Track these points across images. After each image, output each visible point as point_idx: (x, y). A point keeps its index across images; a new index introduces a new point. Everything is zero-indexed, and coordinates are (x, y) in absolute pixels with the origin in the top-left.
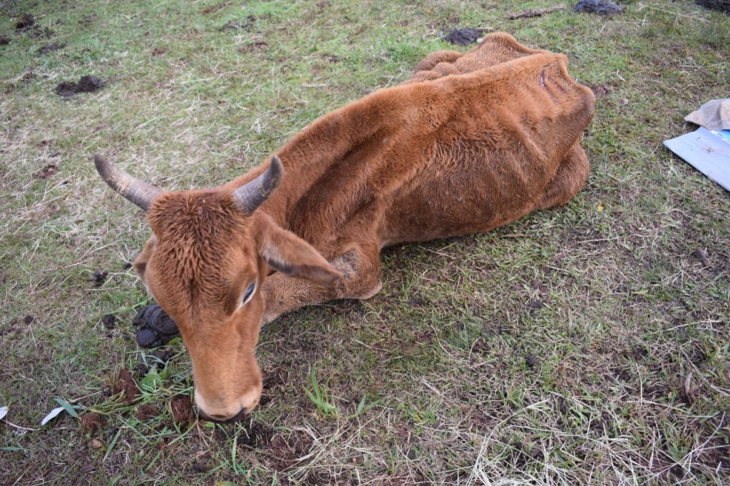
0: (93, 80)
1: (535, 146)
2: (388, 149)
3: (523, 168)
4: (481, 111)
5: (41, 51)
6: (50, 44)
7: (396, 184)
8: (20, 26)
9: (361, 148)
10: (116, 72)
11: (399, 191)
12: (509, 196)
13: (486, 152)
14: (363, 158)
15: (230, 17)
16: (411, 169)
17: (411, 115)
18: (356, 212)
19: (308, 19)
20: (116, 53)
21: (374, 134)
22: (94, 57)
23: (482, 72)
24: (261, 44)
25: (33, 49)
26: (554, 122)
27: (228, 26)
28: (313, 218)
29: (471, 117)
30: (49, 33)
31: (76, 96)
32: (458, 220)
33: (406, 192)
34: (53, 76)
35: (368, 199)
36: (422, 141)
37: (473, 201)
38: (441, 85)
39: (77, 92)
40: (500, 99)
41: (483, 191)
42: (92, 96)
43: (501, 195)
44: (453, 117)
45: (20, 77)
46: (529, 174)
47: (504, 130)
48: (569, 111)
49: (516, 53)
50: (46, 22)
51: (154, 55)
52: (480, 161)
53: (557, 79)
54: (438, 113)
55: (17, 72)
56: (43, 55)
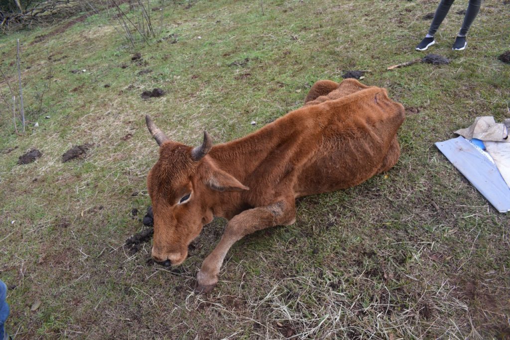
0: (159, 90)
1: (376, 135)
2: (299, 142)
3: (370, 147)
4: (345, 119)
5: (140, 73)
6: (145, 70)
7: (305, 160)
8: (133, 59)
9: (285, 143)
10: (172, 87)
11: (305, 164)
12: (364, 164)
13: (350, 139)
14: (287, 148)
15: (236, 59)
16: (312, 152)
17: (310, 123)
18: (284, 178)
19: (276, 61)
20: (175, 77)
21: (292, 134)
22: (164, 78)
23: (342, 98)
24: (248, 74)
25: (137, 72)
26: (385, 122)
27: (234, 64)
28: (261, 181)
29: (340, 122)
30: (146, 64)
31: (150, 99)
32: (337, 178)
33: (309, 164)
34: (142, 87)
35: (290, 170)
36: (316, 138)
37: (345, 168)
38: (323, 106)
39: (151, 97)
40: (354, 111)
41: (350, 162)
42: (158, 99)
43: (359, 163)
44: (331, 122)
45: (127, 87)
46: (374, 150)
47: (358, 127)
48: (392, 116)
49: (360, 88)
50: (146, 58)
51: (192, 78)
52: (347, 145)
53: (383, 100)
54: (323, 121)
55: (126, 84)
56: (141, 76)
